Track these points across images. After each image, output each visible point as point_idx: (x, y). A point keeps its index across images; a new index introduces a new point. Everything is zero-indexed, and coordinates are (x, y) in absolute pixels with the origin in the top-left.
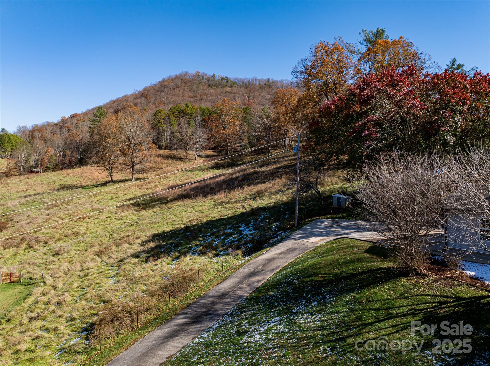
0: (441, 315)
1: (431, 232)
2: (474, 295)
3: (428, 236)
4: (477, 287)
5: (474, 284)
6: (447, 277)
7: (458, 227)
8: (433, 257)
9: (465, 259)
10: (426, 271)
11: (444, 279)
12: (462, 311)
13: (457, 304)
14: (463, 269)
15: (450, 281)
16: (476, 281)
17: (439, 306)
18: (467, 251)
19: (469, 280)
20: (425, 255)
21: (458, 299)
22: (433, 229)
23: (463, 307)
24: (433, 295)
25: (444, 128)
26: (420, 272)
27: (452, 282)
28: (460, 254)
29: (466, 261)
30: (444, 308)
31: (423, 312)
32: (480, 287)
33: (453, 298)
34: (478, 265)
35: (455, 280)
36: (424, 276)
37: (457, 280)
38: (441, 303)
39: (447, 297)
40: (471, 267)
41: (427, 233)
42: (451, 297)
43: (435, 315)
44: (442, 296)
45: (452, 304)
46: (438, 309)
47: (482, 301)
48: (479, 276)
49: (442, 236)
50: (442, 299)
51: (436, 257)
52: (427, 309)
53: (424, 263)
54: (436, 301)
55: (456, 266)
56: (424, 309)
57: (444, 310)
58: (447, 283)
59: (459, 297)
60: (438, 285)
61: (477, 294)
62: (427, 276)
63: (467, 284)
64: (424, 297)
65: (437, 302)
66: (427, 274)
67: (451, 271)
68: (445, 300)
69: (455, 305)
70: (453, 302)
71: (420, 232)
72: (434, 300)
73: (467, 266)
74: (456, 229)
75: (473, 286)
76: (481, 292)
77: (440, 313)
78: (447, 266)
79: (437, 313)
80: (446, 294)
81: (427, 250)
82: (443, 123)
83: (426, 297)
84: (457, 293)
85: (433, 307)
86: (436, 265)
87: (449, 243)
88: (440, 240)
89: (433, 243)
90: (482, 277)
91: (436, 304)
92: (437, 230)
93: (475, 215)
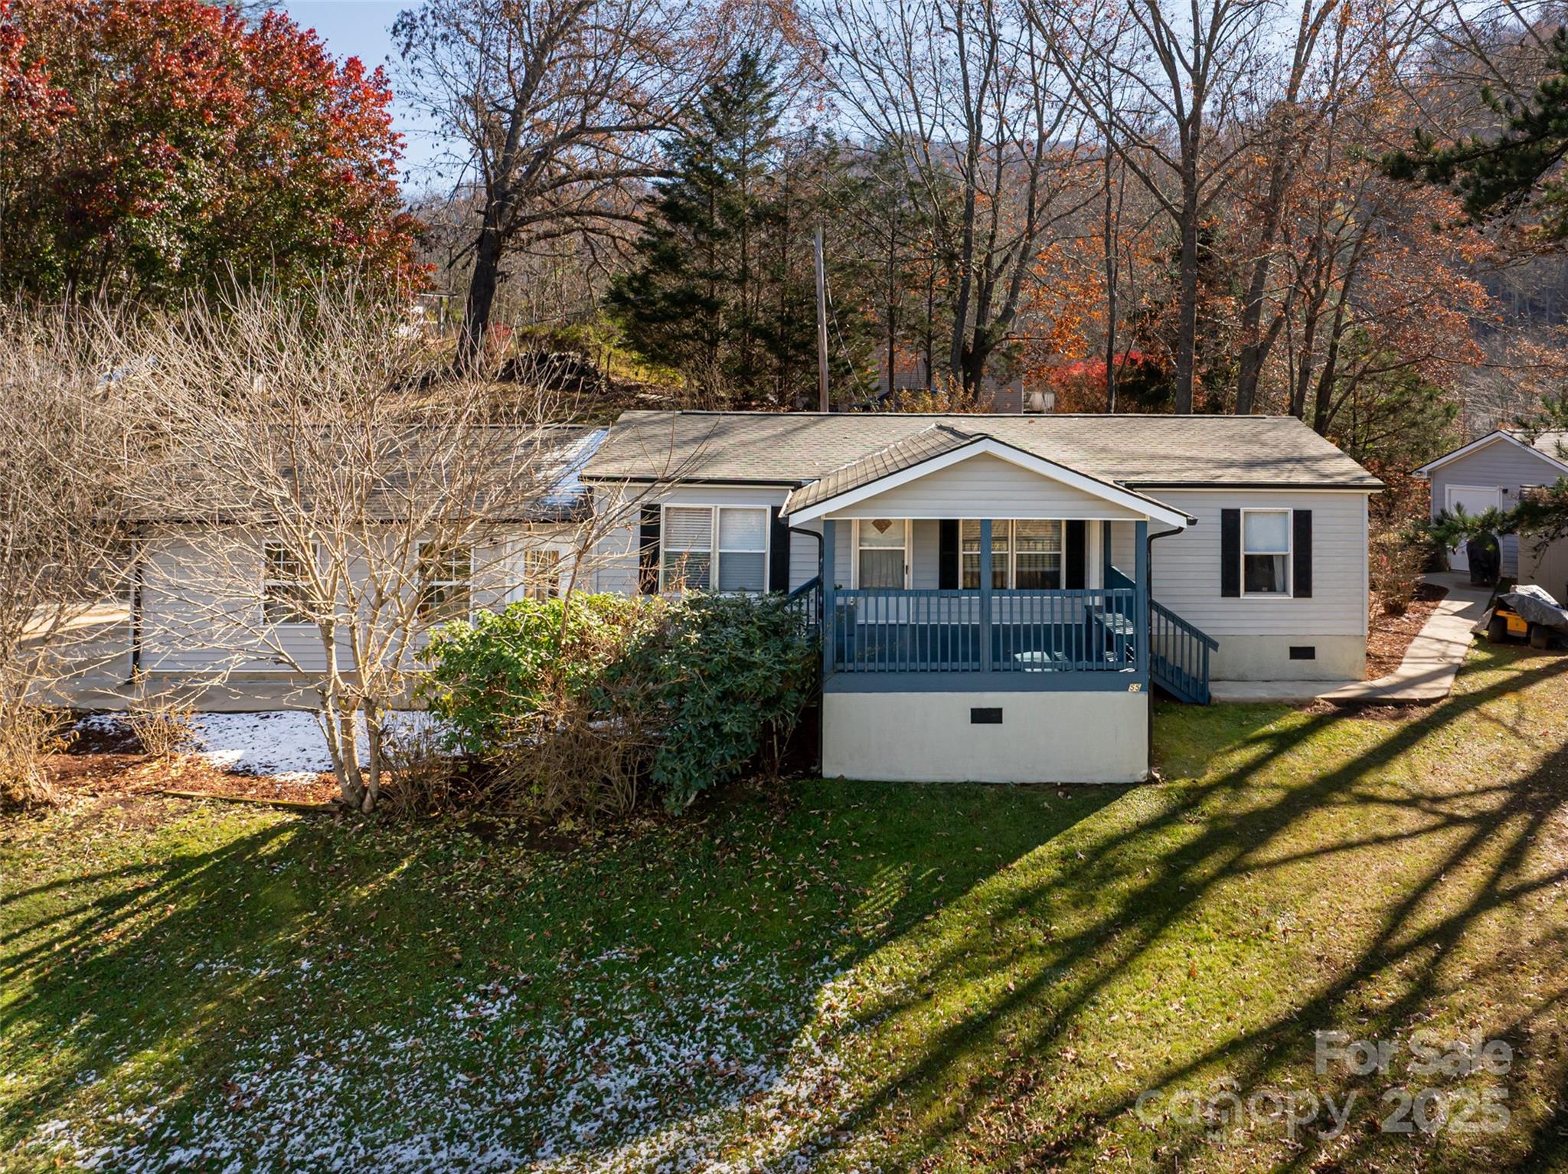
0: (108, 951)
1: (76, 621)
2: (237, 837)
3: (61, 640)
4: (246, 803)
5: (235, 792)
6: (136, 792)
7: (179, 588)
8: (81, 725)
9: (206, 707)
10: (48, 786)
11: (126, 803)
12: (192, 911)
13: (172, 890)
14: (199, 748)
15: (148, 806)
16: (246, 780)
17: (101, 916)
18: (211, 676)
19: (220, 783)
20: (49, 717)
21: (179, 865)
22: (82, 607)
23: (196, 891)
24: (76, 881)
25: (145, 203)
26: (21, 797)
27: (154, 808)
28: (186, 690)
29: (210, 712)
30: (122, 919)
31: (30, 966)
32: (259, 800)
33: (158, 868)
34: (253, 720)
35: (166, 796)
36: (39, 808)
37: (174, 796)
38: (110, 903)
39: (137, 870)
40: (230, 733)
41: (55, 626)
42: (149, 868)
43: (84, 958)
44: (115, 873)
45: (154, 894)
46: (97, 932)
47: (263, 849)
48: (255, 759)
49: (120, 630)
50: (113, 888)
51: (95, 719)
52: (49, 945)
53: (41, 752)
54: (89, 900)
55: (173, 739)
56: (39, 950)
57: (122, 927)
58: (135, 815)
59: (183, 858)
60: (100, 830)
61: (247, 827)
62: (53, 805)
63: (213, 802)
64: (37, 897)
65: (94, 905)
66: (56, 798)
67: (156, 765)
68: (128, 883)
69: (166, 894)
70: (158, 885)
71: (26, 629)
72: (84, 898)
73: (213, 732)
74: (173, 598)
75: (232, 802)
76: (260, 817)
77: (107, 943)
78: (137, 748)
79: (96, 948)
80: (133, 858)
81: (56, 699)
82: (143, 183)
83: (46, 898)
84: (176, 845)
85: (79, 930)
86: (96, 753)
87: (148, 653)
88: (108, 647)
89: (80, 665)
90: (264, 761)
91: (91, 913)
92: (99, 607)
93: (244, 537)
